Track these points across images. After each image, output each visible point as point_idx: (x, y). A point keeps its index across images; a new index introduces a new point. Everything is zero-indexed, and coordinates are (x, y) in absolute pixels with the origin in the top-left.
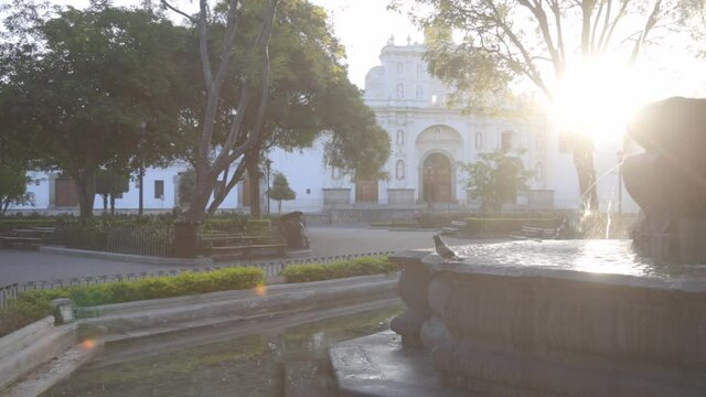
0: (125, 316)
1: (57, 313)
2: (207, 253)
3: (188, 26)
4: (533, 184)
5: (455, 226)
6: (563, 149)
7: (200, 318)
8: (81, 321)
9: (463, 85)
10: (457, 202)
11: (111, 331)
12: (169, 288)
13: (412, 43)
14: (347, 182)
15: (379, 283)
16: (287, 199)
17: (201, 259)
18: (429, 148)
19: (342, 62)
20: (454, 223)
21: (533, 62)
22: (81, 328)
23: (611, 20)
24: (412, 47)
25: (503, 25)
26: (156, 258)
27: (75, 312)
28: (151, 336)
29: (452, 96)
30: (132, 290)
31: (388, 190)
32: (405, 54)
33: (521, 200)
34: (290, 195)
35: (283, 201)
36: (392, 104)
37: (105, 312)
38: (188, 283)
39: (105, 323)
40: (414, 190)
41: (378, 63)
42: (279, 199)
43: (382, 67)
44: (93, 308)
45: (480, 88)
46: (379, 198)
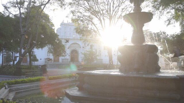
0: (18, 87)
1: (5, 86)
2: (24, 75)
3: (13, 17)
4: (98, 58)
5: (80, 68)
6: (105, 49)
7: (33, 87)
8: (10, 88)
9: (83, 35)
10: (79, 62)
11: (15, 90)
12: (27, 81)
13: (68, 22)
14: (51, 57)
15: (68, 80)
16: (36, 61)
17: (22, 76)
18: (72, 48)
19: (53, 28)
20: (80, 67)
21: (99, 30)
22: (10, 90)
23: (115, 22)
24: (69, 23)
25: (92, 22)
26: (11, 76)
27: (8, 86)
28: (23, 91)
29: (81, 38)
30: (19, 82)
31: (62, 59)
32: (67, 25)
33: (95, 62)
34: (37, 60)
35: (35, 62)
36: (63, 37)
37: (14, 86)
38: (30, 80)
39: (14, 88)
40: (68, 59)
41: (60, 27)
42: (34, 61)
43: (60, 28)
44: (11, 86)
45: (87, 36)
46: (60, 61)
